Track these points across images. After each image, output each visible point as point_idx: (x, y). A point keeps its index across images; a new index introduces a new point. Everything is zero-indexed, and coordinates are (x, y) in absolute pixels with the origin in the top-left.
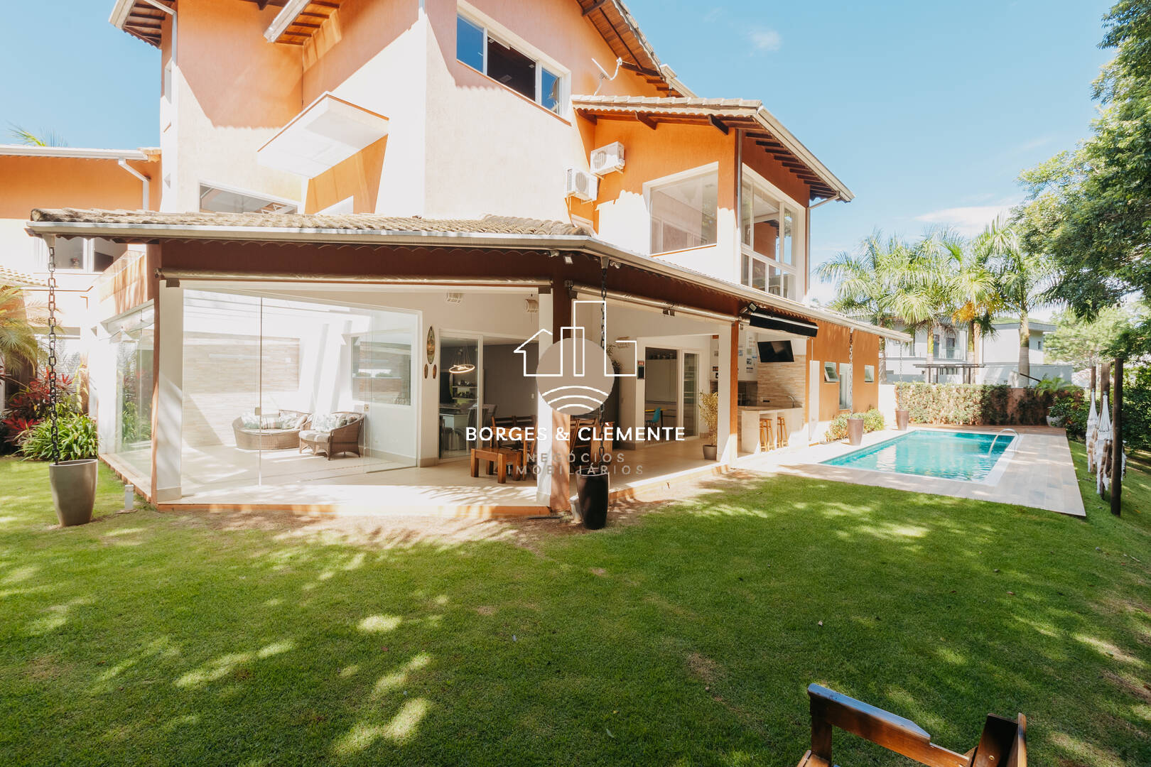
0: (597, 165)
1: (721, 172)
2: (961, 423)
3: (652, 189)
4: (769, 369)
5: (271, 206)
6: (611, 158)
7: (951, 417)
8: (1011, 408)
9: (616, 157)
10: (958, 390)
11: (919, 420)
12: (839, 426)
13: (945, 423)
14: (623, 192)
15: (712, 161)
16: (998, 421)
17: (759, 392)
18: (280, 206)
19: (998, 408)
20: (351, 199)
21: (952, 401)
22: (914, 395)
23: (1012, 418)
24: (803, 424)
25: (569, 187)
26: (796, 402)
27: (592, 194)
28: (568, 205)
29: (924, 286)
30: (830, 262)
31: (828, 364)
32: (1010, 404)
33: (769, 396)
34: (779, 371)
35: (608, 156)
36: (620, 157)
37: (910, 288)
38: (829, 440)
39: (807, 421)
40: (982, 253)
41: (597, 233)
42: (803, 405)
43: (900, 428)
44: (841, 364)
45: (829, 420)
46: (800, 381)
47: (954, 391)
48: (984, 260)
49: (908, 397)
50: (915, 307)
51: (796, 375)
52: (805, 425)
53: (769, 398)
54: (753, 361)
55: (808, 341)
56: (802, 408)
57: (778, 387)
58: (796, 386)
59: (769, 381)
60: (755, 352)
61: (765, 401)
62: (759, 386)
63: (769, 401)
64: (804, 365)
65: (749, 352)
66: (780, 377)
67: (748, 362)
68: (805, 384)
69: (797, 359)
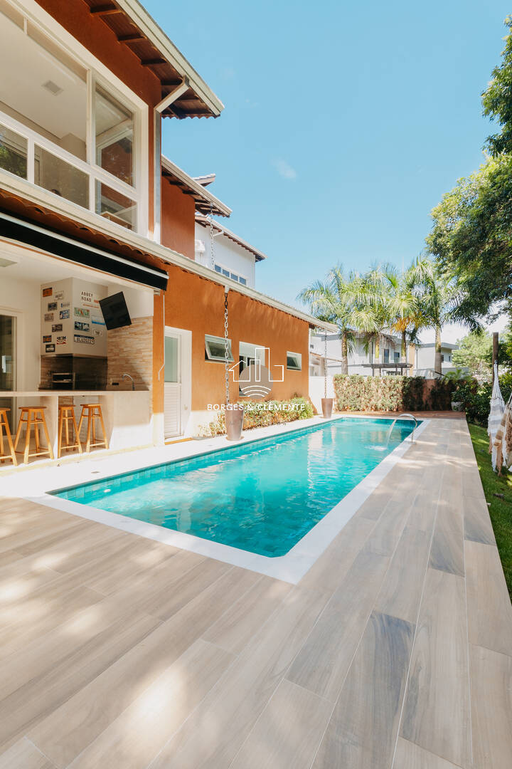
2: (387, 410)
7: (379, 405)
8: (426, 396)
10: (384, 382)
11: (353, 409)
13: (375, 410)
16: (416, 408)
17: (110, 371)
19: (416, 397)
21: (380, 391)
22: (349, 386)
23: (427, 405)
24: (149, 414)
26: (142, 383)
29: (371, 305)
30: (309, 289)
31: (213, 338)
32: (425, 393)
33: (118, 376)
37: (362, 307)
39: (158, 409)
40: (410, 281)
42: (151, 387)
43: (325, 417)
44: (242, 344)
46: (147, 353)
47: (382, 382)
48: (411, 286)
49: (345, 388)
50: (365, 320)
51: (144, 345)
52: (153, 416)
53: (118, 379)
54: (93, 327)
55: (156, 297)
56: (148, 390)
57: (127, 363)
58: (144, 361)
59: (118, 355)
60: (98, 315)
61: (114, 384)
62: (109, 363)
63: (118, 384)
64: (152, 330)
65: (81, 312)
66: (129, 349)
67: (76, 327)
68: (152, 358)
69: (144, 323)
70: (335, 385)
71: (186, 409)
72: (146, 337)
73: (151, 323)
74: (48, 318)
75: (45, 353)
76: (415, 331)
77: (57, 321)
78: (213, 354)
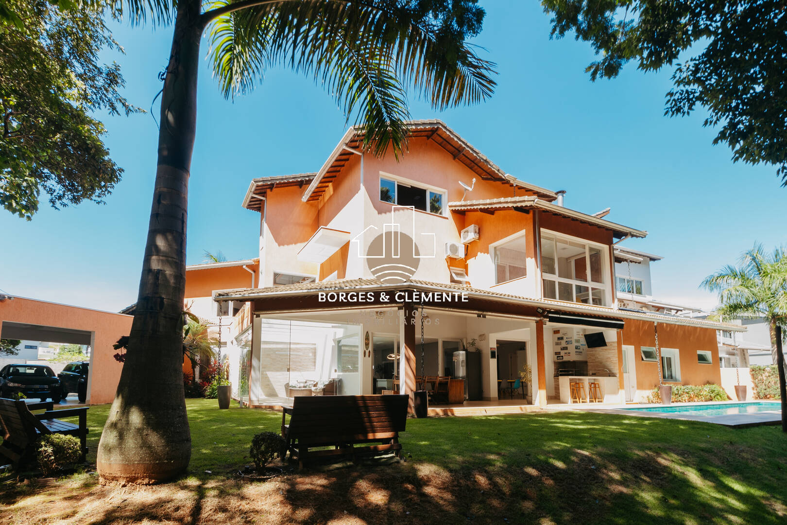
0: (465, 238)
1: (527, 235)
3: (495, 248)
4: (594, 352)
5: (304, 279)
6: (471, 235)
9: (473, 233)
14: (479, 253)
15: (522, 229)
17: (589, 368)
18: (308, 278)
20: (336, 272)
24: (619, 389)
25: (447, 253)
26: (612, 373)
27: (461, 254)
28: (448, 262)
31: (645, 348)
33: (595, 370)
34: (601, 353)
35: (469, 233)
36: (476, 232)
38: (651, 402)
39: (622, 387)
41: (467, 275)
42: (617, 375)
44: (661, 349)
45: (649, 389)
51: (611, 356)
54: (582, 347)
55: (617, 332)
57: (601, 364)
58: (612, 363)
60: (583, 341)
61: (593, 374)
62: (589, 364)
63: (596, 374)
64: (616, 348)
65: (577, 341)
66: (602, 357)
67: (576, 348)
68: (617, 361)
69: (611, 345)
70: (753, 377)
72: (613, 351)
73: (616, 345)
74: (557, 344)
75: (556, 360)
77: (564, 344)
78: (646, 357)
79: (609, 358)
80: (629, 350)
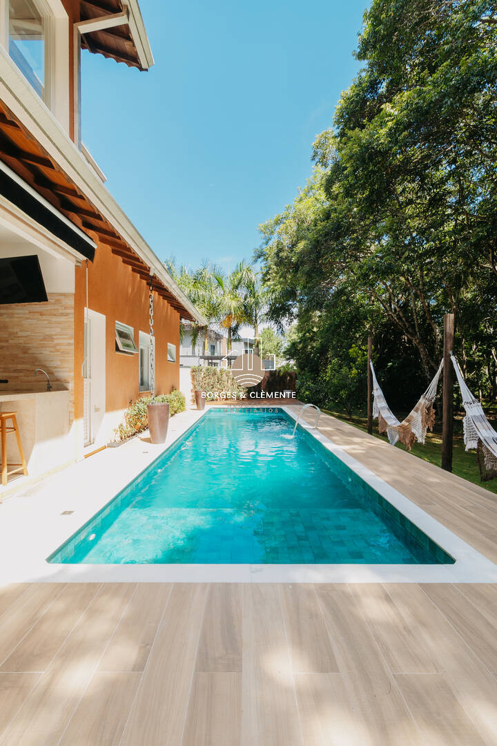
4: (5, 319)
12: (138, 415)
21: (230, 381)
24: (70, 422)
26: (58, 380)
31: (121, 326)
33: (6, 370)
37: (195, 301)
38: (123, 439)
39: (78, 413)
40: (235, 283)
42: (71, 386)
43: (198, 409)
44: (140, 333)
45: (123, 407)
46: (66, 341)
48: (236, 288)
49: (201, 380)
51: (58, 330)
52: (74, 423)
53: (7, 374)
55: (77, 269)
56: (67, 390)
57: (25, 353)
58: (58, 351)
59: (7, 341)
63: (6, 381)
64: (73, 311)
66: (29, 333)
68: (73, 347)
69: (58, 301)
70: (193, 378)
71: (97, 410)
72: (63, 319)
73: (71, 302)
76: (237, 327)
79: (51, 338)
80: (95, 320)
